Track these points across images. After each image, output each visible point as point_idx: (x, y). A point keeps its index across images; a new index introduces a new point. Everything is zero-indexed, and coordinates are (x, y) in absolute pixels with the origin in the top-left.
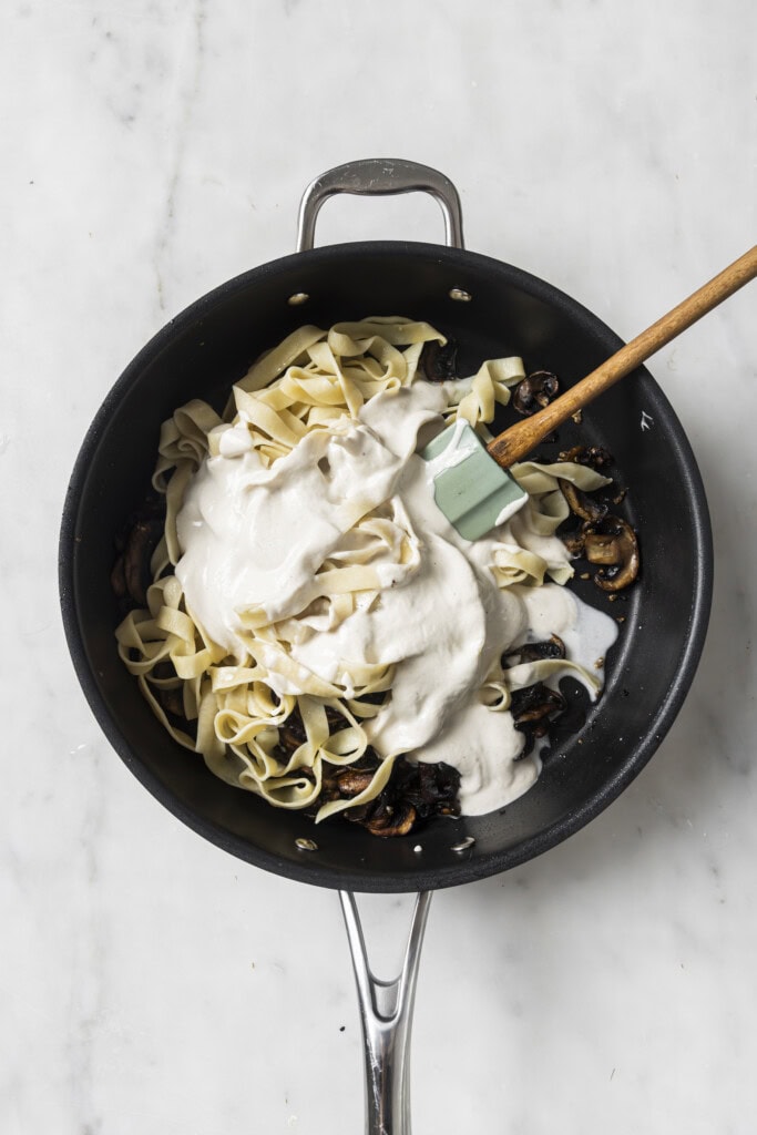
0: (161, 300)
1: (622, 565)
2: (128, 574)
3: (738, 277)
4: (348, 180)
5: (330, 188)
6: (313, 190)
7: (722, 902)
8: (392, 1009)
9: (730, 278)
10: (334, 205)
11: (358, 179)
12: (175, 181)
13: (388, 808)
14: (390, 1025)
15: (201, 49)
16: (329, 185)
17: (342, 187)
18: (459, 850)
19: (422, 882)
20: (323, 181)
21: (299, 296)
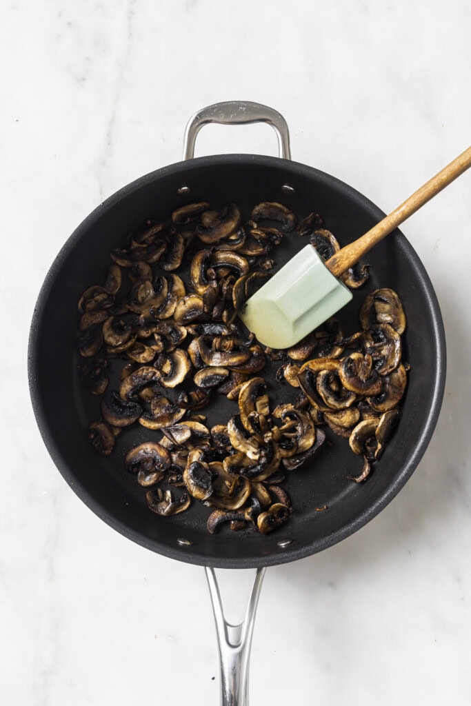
0: (101, 189)
6: (194, 121)
7: (463, 599)
8: (238, 640)
11: (223, 114)
12: (112, 122)
14: (237, 650)
15: (131, 34)
17: (213, 118)
18: (283, 545)
19: (259, 562)
20: (200, 115)
21: (183, 188)
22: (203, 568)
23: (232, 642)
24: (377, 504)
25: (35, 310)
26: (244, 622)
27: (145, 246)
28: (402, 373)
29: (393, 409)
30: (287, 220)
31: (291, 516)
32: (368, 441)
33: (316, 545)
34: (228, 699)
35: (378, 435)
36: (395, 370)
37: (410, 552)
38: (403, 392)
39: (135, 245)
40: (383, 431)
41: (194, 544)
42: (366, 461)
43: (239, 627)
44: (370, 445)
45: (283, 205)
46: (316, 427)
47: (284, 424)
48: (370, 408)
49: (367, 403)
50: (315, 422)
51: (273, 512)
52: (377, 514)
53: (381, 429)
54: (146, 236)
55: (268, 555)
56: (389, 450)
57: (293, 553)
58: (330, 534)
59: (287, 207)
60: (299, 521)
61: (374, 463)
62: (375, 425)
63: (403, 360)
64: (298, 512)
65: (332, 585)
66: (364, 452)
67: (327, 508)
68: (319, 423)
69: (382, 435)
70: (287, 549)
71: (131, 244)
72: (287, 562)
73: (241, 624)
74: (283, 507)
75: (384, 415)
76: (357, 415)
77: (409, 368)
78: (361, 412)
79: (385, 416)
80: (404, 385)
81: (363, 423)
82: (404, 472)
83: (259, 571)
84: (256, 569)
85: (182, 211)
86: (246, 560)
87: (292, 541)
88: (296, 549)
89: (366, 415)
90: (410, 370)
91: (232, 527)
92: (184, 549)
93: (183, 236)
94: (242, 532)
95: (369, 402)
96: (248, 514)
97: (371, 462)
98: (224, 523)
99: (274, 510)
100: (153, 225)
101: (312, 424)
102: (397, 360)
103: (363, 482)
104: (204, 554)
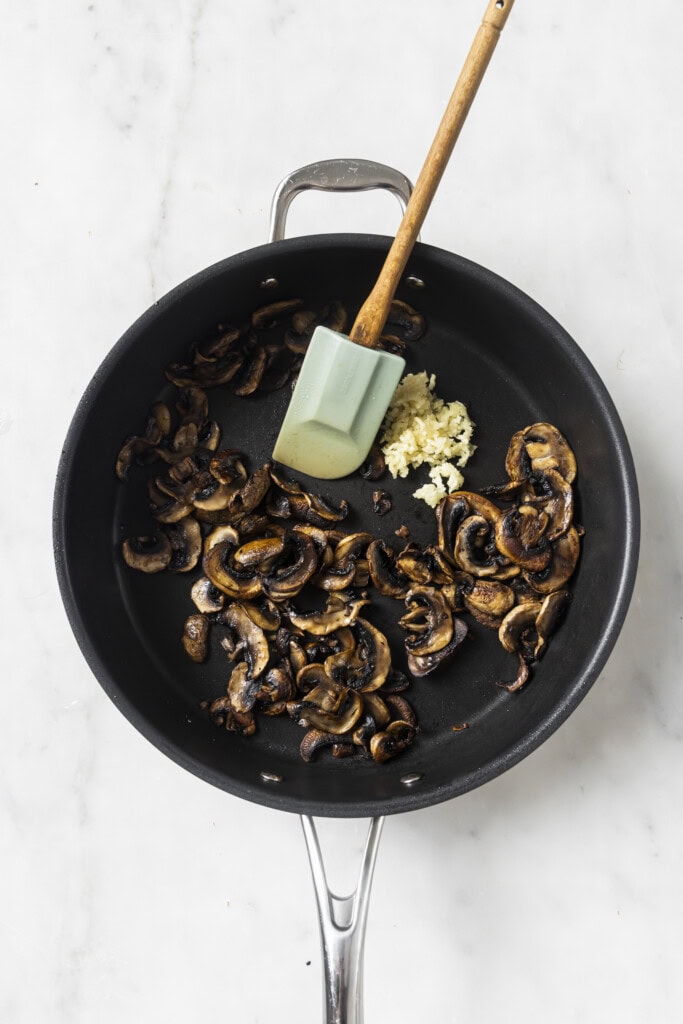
0: (154, 294)
5: (301, 184)
6: (285, 187)
7: (656, 855)
8: (348, 920)
11: (325, 178)
12: (168, 185)
14: (346, 934)
17: (312, 183)
18: (408, 782)
19: (376, 809)
20: (293, 178)
21: (269, 280)
22: (297, 816)
23: (339, 922)
24: (543, 728)
26: (355, 892)
27: (213, 360)
28: (574, 540)
29: (560, 589)
30: (412, 323)
31: (417, 738)
32: (525, 633)
33: (456, 784)
34: (334, 1005)
35: (540, 625)
36: (564, 535)
37: (582, 788)
38: (574, 566)
39: (200, 358)
40: (547, 621)
41: (284, 780)
42: (523, 661)
43: (349, 900)
44: (528, 639)
45: (407, 303)
46: (455, 615)
47: (409, 612)
48: (529, 587)
49: (524, 581)
50: (451, 609)
51: (391, 733)
52: (543, 742)
53: (543, 618)
54: (217, 348)
55: (389, 798)
56: (555, 646)
57: (424, 796)
58: (476, 769)
59: (411, 305)
60: (428, 745)
61: (534, 664)
62: (535, 611)
63: (576, 522)
64: (428, 733)
65: (473, 833)
66: (519, 648)
67: (468, 727)
68: (457, 610)
69: (544, 626)
70: (416, 789)
71: (194, 357)
72: (417, 808)
73: (352, 896)
74: (407, 726)
75: (548, 598)
76: (511, 598)
77: (583, 532)
78: (517, 593)
79: (550, 600)
80: (576, 556)
81: (518, 609)
82: (581, 682)
83: (375, 822)
84: (371, 818)
85: (266, 311)
86: (358, 806)
87: (422, 776)
88: (428, 791)
89: (523, 598)
90: (584, 535)
91: (335, 753)
92: (269, 788)
93: (266, 351)
94: (349, 760)
95: (527, 579)
96: (358, 736)
97: (528, 663)
98: (323, 748)
99: (394, 729)
100: (226, 332)
101: (449, 613)
102: (567, 521)
103: (518, 691)
104: (299, 796)
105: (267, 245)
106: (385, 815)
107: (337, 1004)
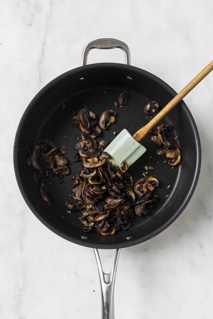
0: (40, 80)
1: (176, 158)
2: (32, 160)
3: (197, 81)
4: (97, 44)
5: (92, 47)
6: (87, 47)
7: (203, 255)
8: (109, 281)
9: (195, 81)
10: (93, 52)
11: (100, 44)
12: (44, 44)
13: (108, 225)
14: (109, 285)
15: (52, 3)
16: (91, 46)
17: (95, 46)
18: (128, 238)
19: (118, 246)
21: (82, 78)
22: (93, 249)
23: (106, 281)
24: (170, 220)
25: (16, 134)
34: (105, 306)
41: (89, 238)
43: (110, 274)
70: (130, 240)
72: (131, 246)
73: (110, 273)
83: (117, 250)
84: (116, 249)
87: (132, 236)
88: (134, 240)
92: (84, 241)
105: (81, 67)
106: (121, 248)
107: (106, 306)
